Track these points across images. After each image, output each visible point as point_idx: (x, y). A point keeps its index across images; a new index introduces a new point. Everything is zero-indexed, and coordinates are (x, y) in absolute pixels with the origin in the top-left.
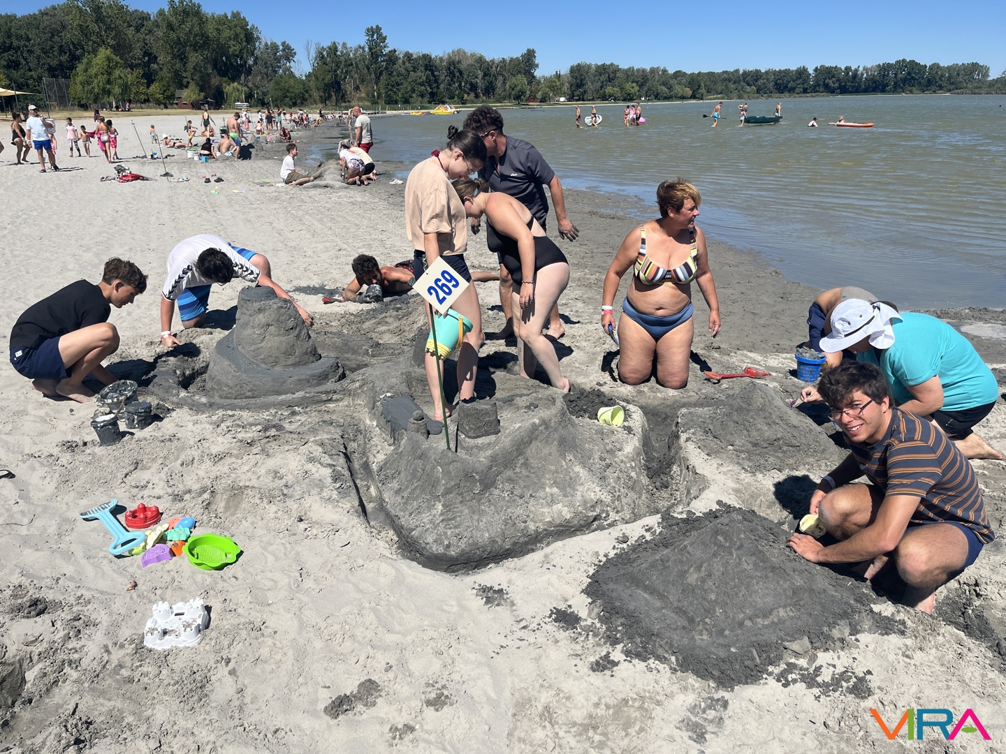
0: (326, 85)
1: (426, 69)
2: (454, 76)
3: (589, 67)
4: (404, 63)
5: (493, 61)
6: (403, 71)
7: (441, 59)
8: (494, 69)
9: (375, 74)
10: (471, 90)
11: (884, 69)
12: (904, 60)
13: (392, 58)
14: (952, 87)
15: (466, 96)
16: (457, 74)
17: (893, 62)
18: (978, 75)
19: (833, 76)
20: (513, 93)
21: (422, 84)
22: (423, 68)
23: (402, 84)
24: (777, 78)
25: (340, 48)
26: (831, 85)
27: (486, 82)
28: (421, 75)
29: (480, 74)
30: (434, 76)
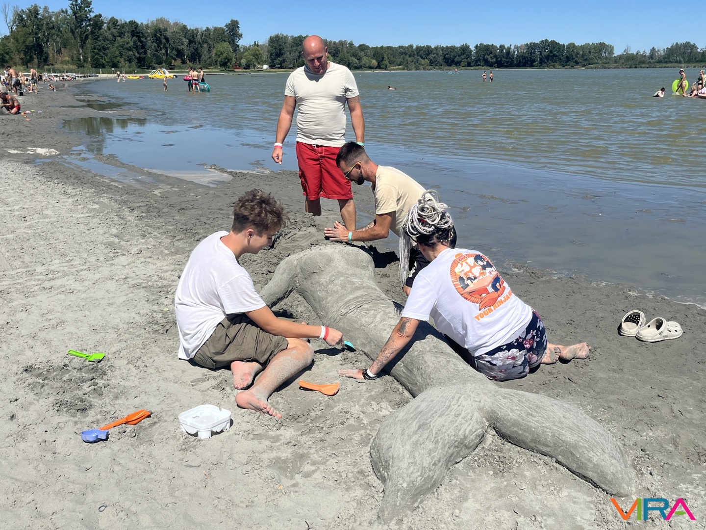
0: (27, 47)
1: (133, 36)
2: (161, 42)
3: (286, 37)
4: (109, 29)
5: (197, 30)
6: (110, 37)
7: (147, 26)
8: (199, 37)
9: (81, 37)
10: (177, 56)
11: (532, 47)
12: (546, 41)
13: (97, 23)
14: (586, 63)
15: (173, 61)
16: (164, 41)
17: (538, 41)
18: (605, 53)
19: (491, 53)
20: (219, 60)
21: (129, 49)
22: (129, 34)
23: (108, 48)
24: (445, 53)
25: (41, 11)
26: (490, 59)
27: (192, 49)
28: (129, 41)
29: (186, 41)
30: (141, 42)
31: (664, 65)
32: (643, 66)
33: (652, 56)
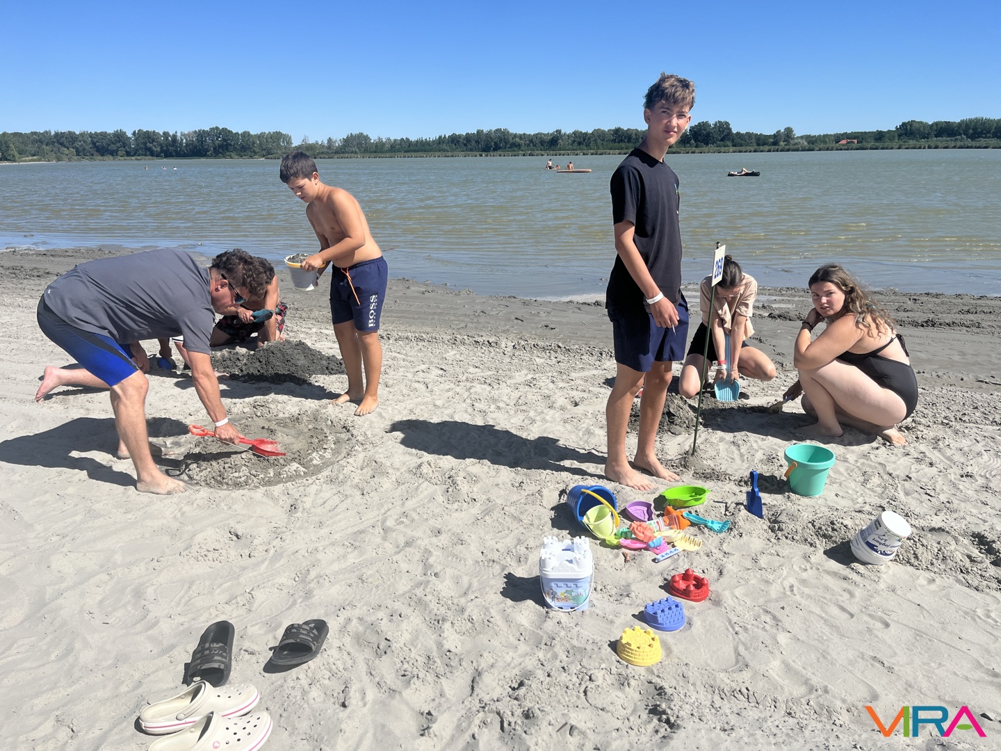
11: (201, 135)
12: (217, 128)
14: (264, 153)
17: (207, 128)
18: (283, 142)
19: (153, 141)
24: (95, 140)
26: (154, 149)
31: (342, 155)
32: (322, 156)
33: (329, 147)
